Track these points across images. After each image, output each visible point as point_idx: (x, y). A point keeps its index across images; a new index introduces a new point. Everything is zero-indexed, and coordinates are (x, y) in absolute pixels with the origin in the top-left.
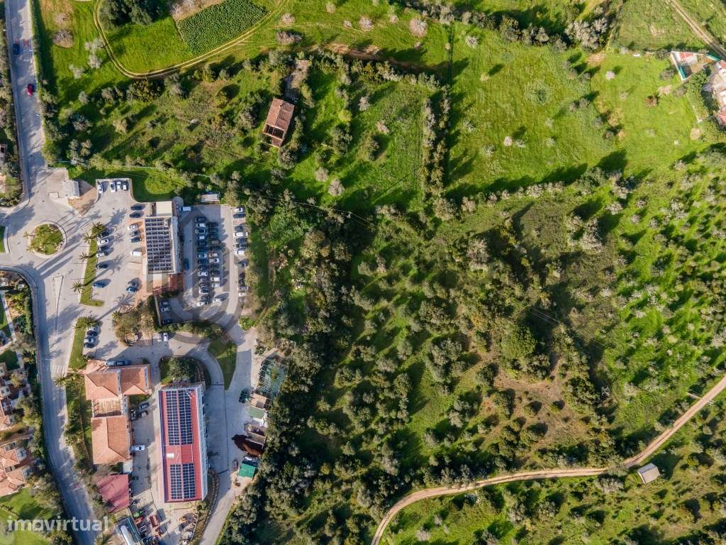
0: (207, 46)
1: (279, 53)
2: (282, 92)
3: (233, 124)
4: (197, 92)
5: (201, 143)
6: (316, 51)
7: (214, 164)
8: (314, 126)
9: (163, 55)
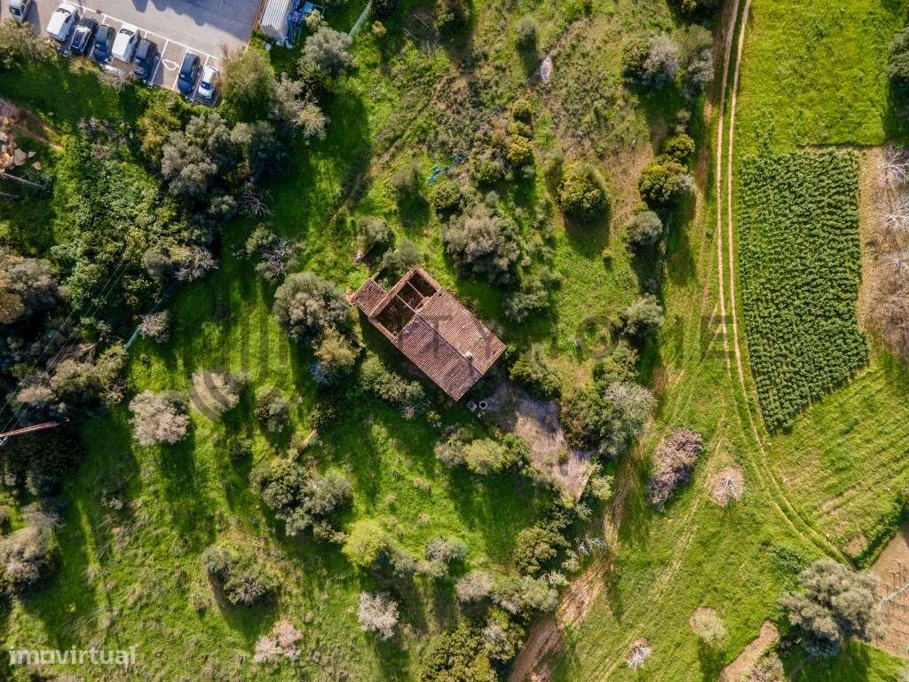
0: (754, 214)
1: (639, 424)
2: (519, 378)
3: (484, 186)
4: (630, 120)
5: (468, 63)
6: (599, 532)
7: (386, 72)
8: (379, 431)
9: (784, 67)
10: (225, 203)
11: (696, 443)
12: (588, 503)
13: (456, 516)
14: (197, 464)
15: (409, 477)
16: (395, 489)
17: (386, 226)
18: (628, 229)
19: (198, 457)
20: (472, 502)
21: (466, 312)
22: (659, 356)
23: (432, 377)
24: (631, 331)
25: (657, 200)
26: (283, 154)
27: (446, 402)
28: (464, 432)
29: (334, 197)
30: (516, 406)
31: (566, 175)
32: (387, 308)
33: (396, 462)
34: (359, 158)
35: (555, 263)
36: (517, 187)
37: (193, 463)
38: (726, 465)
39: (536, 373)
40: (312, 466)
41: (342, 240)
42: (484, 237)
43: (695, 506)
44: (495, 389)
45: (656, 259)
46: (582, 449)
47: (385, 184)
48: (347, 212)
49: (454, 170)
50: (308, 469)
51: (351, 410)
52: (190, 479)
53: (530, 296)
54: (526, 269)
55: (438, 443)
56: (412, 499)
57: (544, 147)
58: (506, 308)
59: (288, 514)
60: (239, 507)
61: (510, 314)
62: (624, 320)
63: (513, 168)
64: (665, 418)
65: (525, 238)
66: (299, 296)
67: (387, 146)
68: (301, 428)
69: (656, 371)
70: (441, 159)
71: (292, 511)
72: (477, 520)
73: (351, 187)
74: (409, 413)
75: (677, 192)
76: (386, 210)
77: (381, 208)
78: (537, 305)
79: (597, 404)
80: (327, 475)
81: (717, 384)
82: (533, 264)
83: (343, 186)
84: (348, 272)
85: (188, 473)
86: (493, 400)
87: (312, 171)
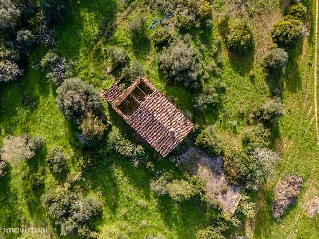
2: (201, 144)
10: (25, 35)
11: (300, 182)
12: (238, 216)
13: (161, 222)
14: (12, 190)
15: (135, 199)
16: (127, 206)
17: (124, 53)
18: (264, 59)
19: (12, 185)
20: (171, 214)
21: (171, 105)
22: (279, 133)
23: (150, 143)
24: (266, 118)
25: (283, 42)
26: (62, 6)
27: (157, 157)
28: (168, 174)
29: (95, 36)
30: (198, 159)
31: (230, 27)
32: (125, 101)
33: (128, 191)
34: (109, 13)
35: (223, 77)
36: (202, 32)
37: (9, 189)
38: (315, 195)
39: (211, 141)
40: (80, 192)
41: (99, 61)
42: (184, 58)
43: (297, 217)
44: (186, 150)
45: (280, 77)
46: (235, 186)
47: (124, 29)
48: (102, 45)
49: (165, 21)
50: (77, 193)
51: (103, 160)
52: (7, 198)
53: (208, 96)
54: (206, 80)
55: (152, 181)
56: (137, 212)
57: (218, 9)
58: (194, 103)
59: (63, 221)
60: (36, 215)
61: (197, 107)
62: (262, 112)
63: (200, 21)
64: (282, 168)
65: (205, 63)
66: (69, 92)
67: (126, 6)
68: (73, 170)
69: (277, 141)
70: (158, 14)
71: (65, 219)
72: (173, 224)
73: (104, 30)
74: (136, 164)
75: (298, 36)
76: (125, 44)
77: (122, 42)
78: (212, 101)
79: (246, 160)
80: (88, 197)
81: (311, 149)
82: (210, 77)
83: (100, 29)
84: (102, 80)
85: (7, 195)
86: (185, 156)
87: (82, 19)
